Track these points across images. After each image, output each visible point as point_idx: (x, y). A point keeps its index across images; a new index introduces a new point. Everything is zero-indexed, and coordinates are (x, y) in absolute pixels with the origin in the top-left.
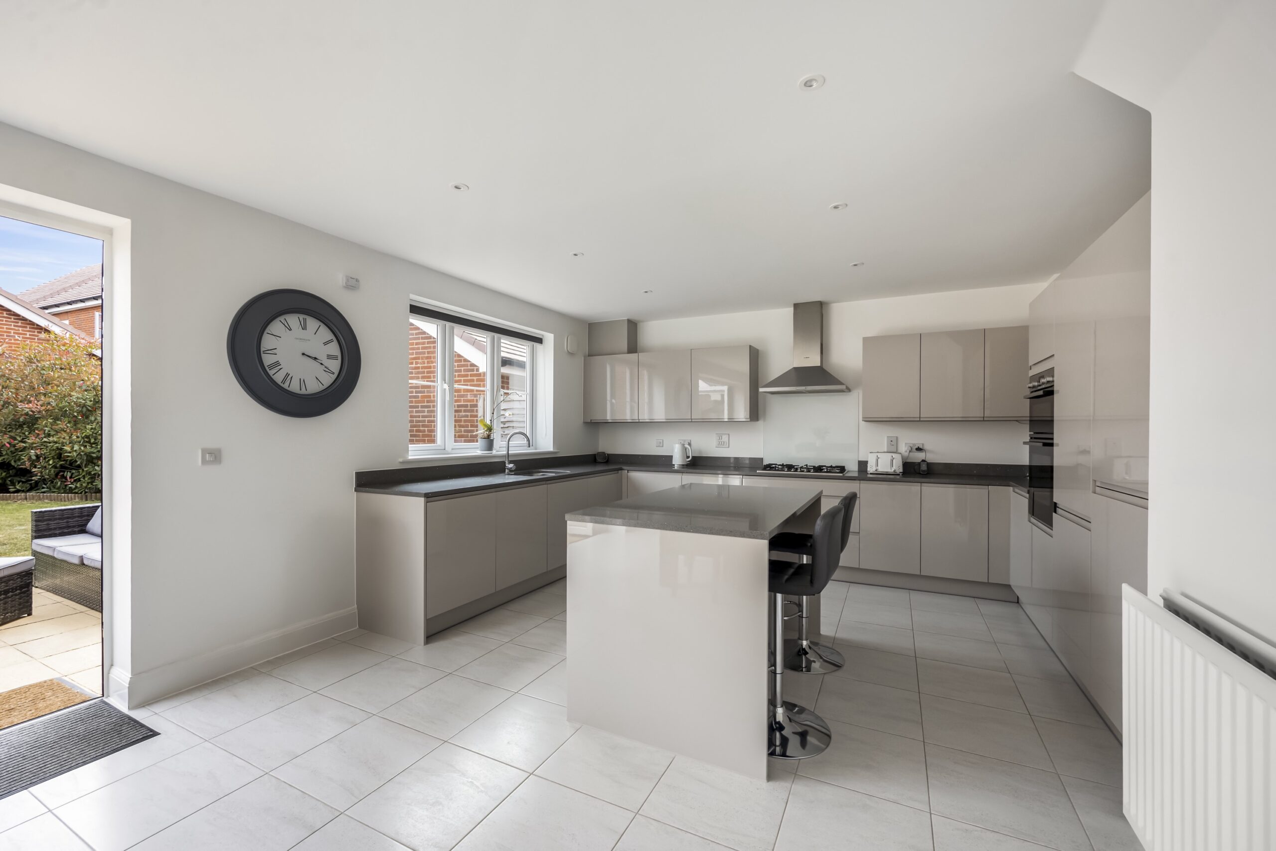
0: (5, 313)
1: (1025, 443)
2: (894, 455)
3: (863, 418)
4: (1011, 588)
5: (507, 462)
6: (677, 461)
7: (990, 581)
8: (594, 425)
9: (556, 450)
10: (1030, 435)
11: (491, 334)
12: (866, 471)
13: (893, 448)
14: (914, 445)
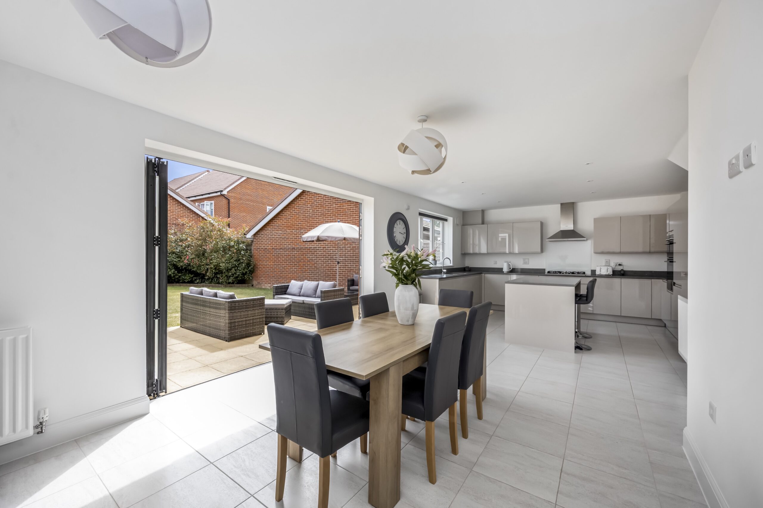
0: (184, 207)
1: (665, 261)
2: (608, 267)
3: (594, 251)
4: (662, 321)
5: (443, 269)
6: (505, 270)
7: (652, 318)
8: (464, 255)
9: (453, 265)
10: (667, 258)
11: (432, 219)
12: (595, 274)
13: (608, 264)
14: (618, 263)
